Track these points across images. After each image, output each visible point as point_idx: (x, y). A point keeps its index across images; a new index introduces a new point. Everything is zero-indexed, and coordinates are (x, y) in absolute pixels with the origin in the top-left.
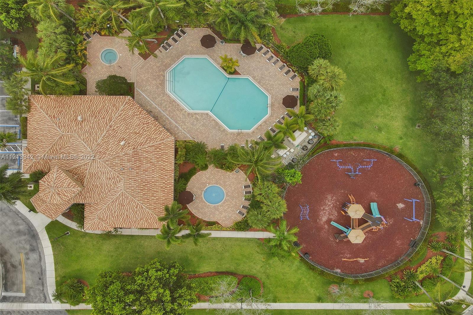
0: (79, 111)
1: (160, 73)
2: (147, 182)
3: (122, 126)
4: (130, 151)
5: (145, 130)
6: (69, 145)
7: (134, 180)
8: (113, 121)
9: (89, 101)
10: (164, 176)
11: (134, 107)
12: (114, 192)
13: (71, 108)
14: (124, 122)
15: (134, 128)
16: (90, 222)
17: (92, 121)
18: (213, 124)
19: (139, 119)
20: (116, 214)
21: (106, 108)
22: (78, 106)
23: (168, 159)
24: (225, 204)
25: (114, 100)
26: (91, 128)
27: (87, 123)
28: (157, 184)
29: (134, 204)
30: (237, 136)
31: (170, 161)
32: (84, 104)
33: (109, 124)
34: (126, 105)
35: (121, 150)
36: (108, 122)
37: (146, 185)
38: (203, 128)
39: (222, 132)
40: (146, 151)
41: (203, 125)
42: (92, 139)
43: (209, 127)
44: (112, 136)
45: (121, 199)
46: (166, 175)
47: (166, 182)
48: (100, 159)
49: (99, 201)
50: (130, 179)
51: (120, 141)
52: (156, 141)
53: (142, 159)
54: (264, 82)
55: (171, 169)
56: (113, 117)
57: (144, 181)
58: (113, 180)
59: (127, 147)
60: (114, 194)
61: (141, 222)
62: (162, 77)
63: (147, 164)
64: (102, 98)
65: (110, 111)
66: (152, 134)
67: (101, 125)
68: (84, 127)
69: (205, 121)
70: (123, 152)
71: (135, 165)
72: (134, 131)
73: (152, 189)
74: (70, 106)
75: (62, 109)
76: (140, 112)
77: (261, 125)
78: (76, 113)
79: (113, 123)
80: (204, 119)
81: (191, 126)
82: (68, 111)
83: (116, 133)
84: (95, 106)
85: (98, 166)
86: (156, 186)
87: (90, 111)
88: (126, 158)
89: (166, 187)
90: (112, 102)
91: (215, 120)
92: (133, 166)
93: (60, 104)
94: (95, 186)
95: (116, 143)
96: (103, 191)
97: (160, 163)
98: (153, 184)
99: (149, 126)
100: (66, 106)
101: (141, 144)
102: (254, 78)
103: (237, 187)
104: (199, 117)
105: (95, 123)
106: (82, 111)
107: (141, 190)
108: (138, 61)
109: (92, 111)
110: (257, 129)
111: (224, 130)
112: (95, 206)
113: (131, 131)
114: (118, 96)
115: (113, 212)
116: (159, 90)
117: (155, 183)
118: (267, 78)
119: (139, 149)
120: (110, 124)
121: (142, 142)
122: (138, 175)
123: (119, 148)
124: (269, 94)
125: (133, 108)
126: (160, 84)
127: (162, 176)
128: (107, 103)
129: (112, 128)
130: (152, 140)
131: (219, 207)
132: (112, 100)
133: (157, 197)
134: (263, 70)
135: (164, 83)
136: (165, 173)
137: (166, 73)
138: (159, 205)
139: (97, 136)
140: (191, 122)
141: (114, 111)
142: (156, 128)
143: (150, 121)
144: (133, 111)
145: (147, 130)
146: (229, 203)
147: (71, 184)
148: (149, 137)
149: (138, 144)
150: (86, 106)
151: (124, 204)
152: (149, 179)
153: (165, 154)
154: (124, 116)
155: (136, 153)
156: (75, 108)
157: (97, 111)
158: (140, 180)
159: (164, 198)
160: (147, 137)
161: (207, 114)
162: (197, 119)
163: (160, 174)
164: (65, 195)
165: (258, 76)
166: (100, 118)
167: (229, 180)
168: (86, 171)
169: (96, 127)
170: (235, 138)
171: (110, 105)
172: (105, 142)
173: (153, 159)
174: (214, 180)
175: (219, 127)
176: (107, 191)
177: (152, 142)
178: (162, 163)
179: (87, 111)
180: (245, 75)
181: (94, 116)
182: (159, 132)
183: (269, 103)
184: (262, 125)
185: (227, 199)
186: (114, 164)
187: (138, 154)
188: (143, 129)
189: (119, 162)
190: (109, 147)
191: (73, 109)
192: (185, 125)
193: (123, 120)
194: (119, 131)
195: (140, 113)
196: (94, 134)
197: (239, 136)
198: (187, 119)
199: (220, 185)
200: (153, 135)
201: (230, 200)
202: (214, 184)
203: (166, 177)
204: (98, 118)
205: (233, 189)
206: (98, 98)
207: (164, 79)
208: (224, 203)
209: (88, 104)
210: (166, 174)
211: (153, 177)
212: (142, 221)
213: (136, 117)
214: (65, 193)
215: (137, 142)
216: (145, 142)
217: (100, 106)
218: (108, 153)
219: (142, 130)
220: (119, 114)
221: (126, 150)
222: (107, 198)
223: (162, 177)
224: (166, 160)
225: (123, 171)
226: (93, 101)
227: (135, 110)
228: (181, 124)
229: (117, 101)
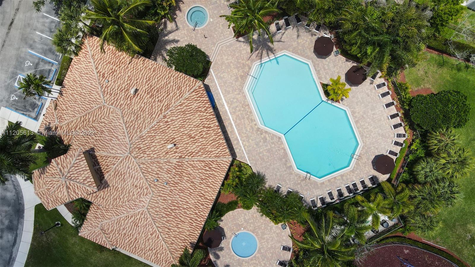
0: (136, 79)
1: (247, 63)
2: (178, 207)
3: (178, 120)
4: (175, 160)
5: (202, 136)
6: (106, 122)
7: (164, 200)
8: (170, 109)
9: (152, 70)
10: (200, 205)
11: (202, 99)
12: (134, 205)
13: (128, 71)
14: (183, 116)
15: (191, 129)
16: (89, 228)
17: (145, 101)
18: (281, 154)
19: (201, 118)
20: (124, 232)
21: (169, 89)
22: (137, 71)
23: (214, 184)
24: (252, 262)
25: (181, 80)
26: (141, 110)
27: (139, 100)
28: (188, 212)
29: (151, 230)
30: (302, 180)
31: (215, 187)
32: (145, 72)
33: (164, 112)
34: (194, 93)
35: (164, 153)
36: (164, 108)
37: (175, 210)
38: (267, 154)
39: (287, 168)
40: (194, 165)
41: (268, 151)
42: (136, 126)
43: (275, 156)
44: (161, 130)
45: (138, 217)
46: (202, 205)
47: (199, 214)
48: (135, 158)
49: (111, 207)
50: (160, 196)
51: (167, 142)
52: (210, 155)
53: (184, 174)
54: (363, 124)
55: (211, 198)
56: (173, 103)
57: (175, 204)
58: (139, 190)
59: (173, 152)
60: (132, 208)
61: (148, 253)
62: (247, 67)
63: (187, 183)
64: (168, 71)
65: (171, 95)
66: (208, 144)
67: (154, 110)
68: (133, 104)
69: (273, 145)
70: (166, 158)
71: (173, 179)
72: (189, 133)
73: (180, 218)
74: (127, 67)
75: (116, 69)
76: (205, 108)
77: (335, 178)
78: (131, 80)
79: (169, 113)
80: (273, 143)
81: (255, 146)
82: (122, 74)
83: (168, 128)
84: (156, 80)
85: (130, 166)
86: (184, 214)
87: (148, 85)
88: (167, 167)
89: (196, 220)
90: (179, 81)
91: (285, 150)
92: (170, 180)
93: (117, 60)
94: (115, 187)
95: (163, 142)
96: (121, 197)
97: (202, 186)
98: (183, 210)
99: (209, 132)
100: (123, 66)
101: (191, 155)
102: (353, 113)
103: (275, 246)
104: (268, 138)
105: (148, 104)
106: (138, 81)
107: (166, 214)
108: (228, 37)
109: (151, 86)
110: (329, 181)
111: (291, 166)
112: (104, 211)
113: (186, 132)
114: (188, 77)
115: (122, 228)
116: (237, 83)
117: (186, 211)
118: (368, 119)
119: (186, 160)
120: (166, 113)
121: (193, 151)
122: (171, 193)
123: (163, 151)
124: (361, 141)
125: (200, 101)
126: (242, 77)
127: (198, 203)
128: (172, 81)
129: (166, 120)
130: (205, 153)
131: (244, 263)
132: (179, 79)
133: (181, 230)
134: (368, 107)
135: (246, 77)
136: (202, 200)
137: (254, 64)
138: (179, 240)
139: (144, 124)
140: (257, 140)
141: (176, 96)
142: (216, 138)
143: (212, 126)
144: (198, 105)
145: (205, 136)
146: (257, 262)
147: (88, 180)
148: (204, 147)
149: (188, 152)
150: (146, 75)
151: (139, 225)
152: (181, 203)
153: (213, 176)
154: (185, 108)
155: (180, 165)
156: (132, 72)
157: (156, 88)
158: (170, 202)
159: (188, 233)
160: (201, 147)
161: (280, 138)
162: (265, 139)
163: (196, 201)
164: (75, 192)
165: (359, 113)
166: (157, 100)
167: (268, 233)
168: (112, 166)
169: (147, 110)
170: (299, 182)
171: (175, 85)
172: (150, 136)
173: (197, 178)
174: (252, 225)
175: (286, 161)
176: (126, 199)
177: (204, 156)
178: (205, 187)
179: (144, 83)
180: (344, 105)
181: (150, 94)
182: (217, 145)
183: (356, 154)
184: (337, 178)
185: (257, 256)
186: (150, 170)
187: (182, 167)
188: (201, 134)
189: (156, 170)
190: (152, 146)
191: (129, 74)
192: (248, 141)
193: (182, 113)
194: (172, 127)
195: (206, 110)
196: (142, 119)
197: (304, 182)
198: (253, 135)
199: (256, 235)
200: (209, 147)
201: (260, 258)
202: (251, 231)
203: (202, 207)
204: (155, 98)
205: (269, 246)
206: (164, 69)
207: (249, 71)
208: (252, 260)
209: (150, 74)
210: (204, 203)
211: (187, 202)
212: (150, 252)
213: (199, 113)
214: (76, 188)
215: (186, 150)
216: (197, 153)
217: (163, 83)
218: (148, 153)
219: (199, 135)
220: (181, 103)
221: (171, 156)
222: (122, 208)
223: (197, 206)
224: (211, 186)
225: (156, 183)
226: (156, 72)
227: (201, 103)
228: (245, 138)
229: (184, 83)
